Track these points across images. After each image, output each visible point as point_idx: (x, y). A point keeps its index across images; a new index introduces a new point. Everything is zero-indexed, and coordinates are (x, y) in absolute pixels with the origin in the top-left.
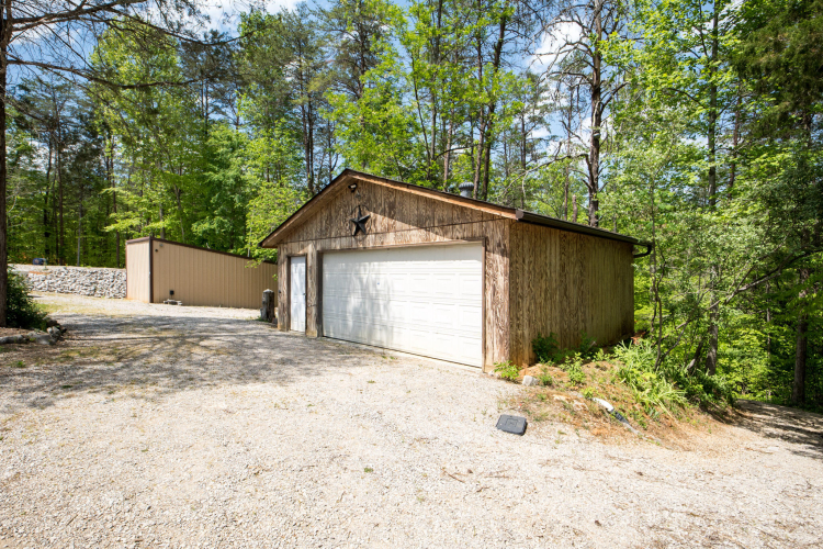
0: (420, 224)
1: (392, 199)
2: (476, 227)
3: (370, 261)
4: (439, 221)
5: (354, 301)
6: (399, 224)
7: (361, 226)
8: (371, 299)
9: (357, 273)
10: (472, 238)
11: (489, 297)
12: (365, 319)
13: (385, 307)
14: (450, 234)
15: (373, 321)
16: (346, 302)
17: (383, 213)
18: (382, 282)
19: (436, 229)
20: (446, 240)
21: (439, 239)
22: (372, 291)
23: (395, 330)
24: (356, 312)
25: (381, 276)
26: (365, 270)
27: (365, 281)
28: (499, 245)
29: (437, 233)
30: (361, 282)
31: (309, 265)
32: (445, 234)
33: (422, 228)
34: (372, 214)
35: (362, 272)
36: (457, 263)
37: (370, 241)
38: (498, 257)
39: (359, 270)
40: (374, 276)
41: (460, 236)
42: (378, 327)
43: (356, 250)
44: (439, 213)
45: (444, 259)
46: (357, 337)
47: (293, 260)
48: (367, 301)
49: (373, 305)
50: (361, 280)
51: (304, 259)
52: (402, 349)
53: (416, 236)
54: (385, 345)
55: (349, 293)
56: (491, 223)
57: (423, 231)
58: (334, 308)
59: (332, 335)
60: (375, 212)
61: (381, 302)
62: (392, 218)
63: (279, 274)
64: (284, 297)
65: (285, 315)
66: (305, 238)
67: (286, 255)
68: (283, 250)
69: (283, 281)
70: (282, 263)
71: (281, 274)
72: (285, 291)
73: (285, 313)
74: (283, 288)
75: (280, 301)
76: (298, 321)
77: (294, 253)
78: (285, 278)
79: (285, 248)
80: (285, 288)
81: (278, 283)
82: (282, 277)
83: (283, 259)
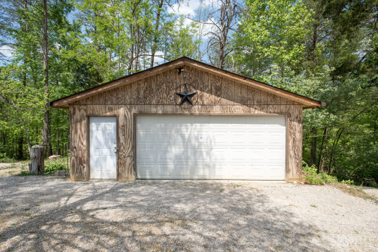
0: (243, 102)
1: (219, 84)
2: (283, 107)
3: (192, 123)
4: (258, 102)
5: (175, 151)
6: (224, 101)
7: (187, 99)
8: (193, 148)
9: (178, 131)
10: (281, 113)
11: (291, 144)
12: (187, 162)
13: (208, 153)
14: (265, 110)
15: (196, 163)
16: (166, 152)
17: (210, 92)
18: (204, 137)
19: (255, 106)
20: (262, 113)
21: (256, 112)
22: (195, 143)
23: (217, 167)
24: (178, 158)
25: (203, 133)
26: (187, 129)
27: (187, 136)
28: (297, 118)
29: (256, 109)
31: (121, 123)
32: (262, 109)
33: (244, 104)
34: (199, 92)
35: (184, 130)
36: (266, 126)
37: (196, 109)
38: (296, 123)
39: (180, 129)
40: (196, 133)
41: (272, 111)
42: (200, 166)
44: (257, 97)
45: (257, 123)
46: (180, 175)
47: (91, 119)
48: (189, 150)
49: (195, 153)
50: (183, 136)
51: (115, 119)
52: (224, 178)
53: (239, 109)
54: (207, 177)
55: (169, 145)
56: (292, 106)
57: (245, 106)
58: (151, 157)
59: (148, 177)
60: (201, 90)
61: (204, 150)
62: (219, 96)
63: (73, 131)
64: (80, 152)
65: (82, 167)
66: (115, 102)
67: (85, 114)
68: (80, 111)
69: (80, 137)
70: (77, 122)
71: (76, 132)
72: (82, 146)
73: (82, 165)
74: (80, 144)
75: (74, 156)
76: (101, 170)
77: (97, 113)
78: (82, 135)
79: (82, 108)
80: (82, 144)
81: (71, 139)
82: (78, 134)
83: (79, 118)
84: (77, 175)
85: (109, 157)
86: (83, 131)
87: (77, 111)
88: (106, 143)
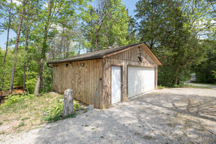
3: (140, 70)
5: (136, 82)
6: (147, 61)
12: (139, 87)
15: (141, 87)
16: (134, 83)
18: (142, 76)
22: (140, 79)
23: (145, 88)
24: (137, 86)
30: (138, 76)
35: (138, 73)
39: (137, 73)
40: (141, 74)
42: (141, 88)
43: (139, 66)
48: (139, 82)
55: (135, 80)
60: (143, 56)
61: (142, 81)
62: (146, 59)
63: (104, 75)
64: (108, 89)
65: (108, 98)
66: (121, 58)
67: (110, 64)
68: (108, 62)
69: (107, 80)
70: (106, 69)
71: (106, 76)
72: (108, 85)
73: (108, 97)
74: (108, 83)
75: (105, 92)
76: (115, 98)
77: (115, 64)
78: (109, 78)
79: (109, 61)
80: (109, 83)
81: (103, 81)
82: (107, 77)
83: (107, 67)
84: (106, 104)
85: (118, 89)
86: (109, 75)
87: (106, 62)
88: (117, 82)
